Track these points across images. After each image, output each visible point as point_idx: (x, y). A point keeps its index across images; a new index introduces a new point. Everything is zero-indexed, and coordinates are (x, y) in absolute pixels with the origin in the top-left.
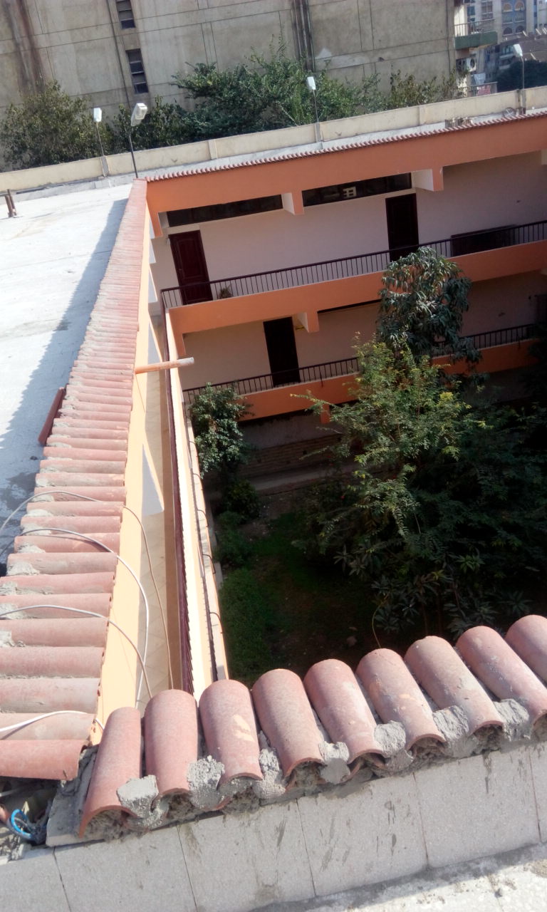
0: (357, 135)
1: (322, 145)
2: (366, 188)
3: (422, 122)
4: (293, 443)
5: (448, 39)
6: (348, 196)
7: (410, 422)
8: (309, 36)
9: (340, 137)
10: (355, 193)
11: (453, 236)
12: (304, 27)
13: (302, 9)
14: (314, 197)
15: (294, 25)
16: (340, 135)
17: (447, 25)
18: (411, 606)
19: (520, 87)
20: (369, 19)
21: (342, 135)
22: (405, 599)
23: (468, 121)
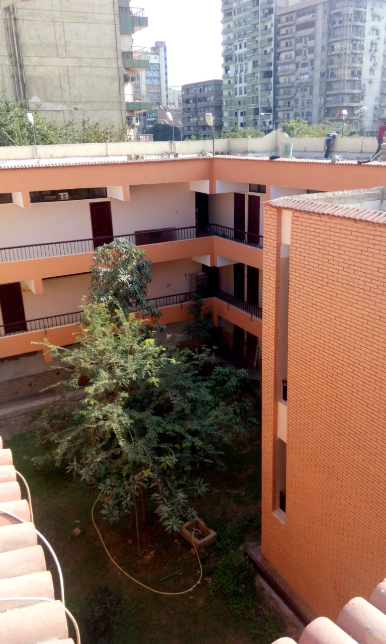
0: (64, 157)
1: (38, 161)
2: (75, 194)
3: (109, 154)
4: (21, 378)
5: (120, 102)
6: (62, 198)
7: (122, 361)
8: (24, 86)
9: (52, 157)
10: (67, 197)
11: (136, 232)
12: (20, 79)
13: (18, 66)
14: (38, 197)
15: (13, 76)
16: (52, 156)
17: (120, 92)
18: (128, 499)
19: (171, 140)
20: (67, 81)
21: (54, 156)
22: (124, 495)
23: (142, 157)
